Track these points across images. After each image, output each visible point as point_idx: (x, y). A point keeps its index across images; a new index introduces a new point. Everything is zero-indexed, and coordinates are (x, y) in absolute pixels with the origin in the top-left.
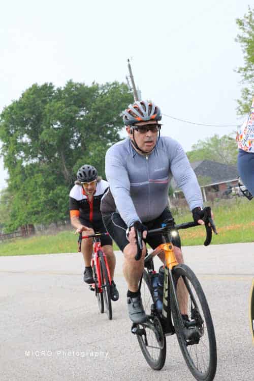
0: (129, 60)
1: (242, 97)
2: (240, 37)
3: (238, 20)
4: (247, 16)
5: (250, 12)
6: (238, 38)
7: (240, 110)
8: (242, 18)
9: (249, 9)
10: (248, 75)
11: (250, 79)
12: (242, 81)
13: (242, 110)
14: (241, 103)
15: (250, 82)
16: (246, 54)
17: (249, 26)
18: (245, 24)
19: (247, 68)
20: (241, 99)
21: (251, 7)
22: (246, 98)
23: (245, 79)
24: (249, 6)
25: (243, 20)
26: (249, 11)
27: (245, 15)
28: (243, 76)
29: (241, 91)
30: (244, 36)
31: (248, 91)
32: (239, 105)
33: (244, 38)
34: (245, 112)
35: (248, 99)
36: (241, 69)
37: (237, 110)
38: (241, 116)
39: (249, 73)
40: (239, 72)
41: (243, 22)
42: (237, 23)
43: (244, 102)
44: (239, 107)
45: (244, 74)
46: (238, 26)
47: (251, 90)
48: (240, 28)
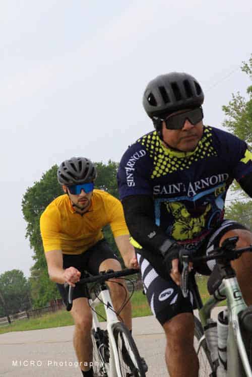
2: (227, 122)
3: (224, 107)
5: (235, 100)
6: (225, 123)
8: (227, 105)
9: (234, 97)
13: (235, 186)
17: (235, 112)
18: (231, 110)
21: (234, 95)
24: (233, 94)
25: (228, 107)
26: (233, 99)
27: (230, 103)
30: (231, 121)
33: (231, 122)
42: (223, 110)
46: (224, 112)
48: (226, 114)
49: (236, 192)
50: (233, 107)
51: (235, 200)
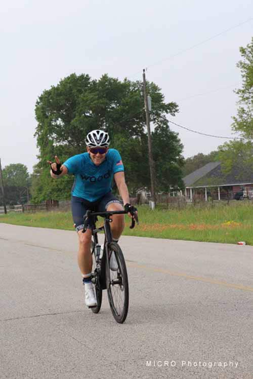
0: (144, 70)
1: (238, 115)
2: (241, 63)
3: (242, 48)
4: (249, 46)
6: (239, 64)
7: (234, 126)
8: (245, 47)
10: (245, 97)
11: (246, 101)
12: (240, 101)
13: (237, 127)
14: (236, 120)
15: (247, 103)
16: (245, 79)
17: (250, 55)
18: (247, 53)
19: (245, 90)
20: (237, 117)
22: (242, 116)
23: (242, 100)
27: (248, 45)
28: (241, 97)
29: (238, 110)
31: (244, 110)
33: (245, 64)
35: (243, 118)
36: (240, 91)
37: (232, 126)
39: (247, 95)
40: (238, 93)
41: (245, 50)
42: (240, 51)
43: (239, 120)
45: (242, 96)
46: (240, 53)
47: (246, 109)
48: (242, 56)
49: (236, 132)
50: (250, 50)
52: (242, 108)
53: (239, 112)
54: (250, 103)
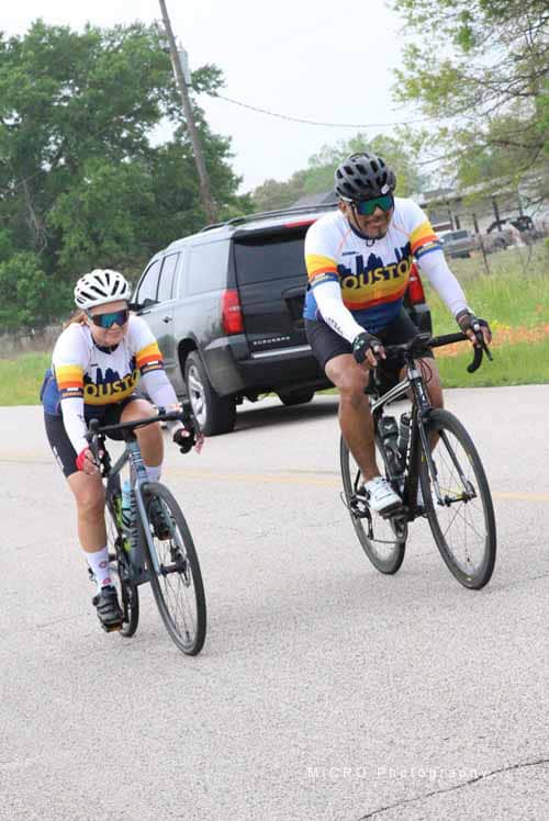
1: (403, 63)
7: (398, 91)
10: (414, 17)
11: (419, 26)
12: (403, 28)
13: (405, 91)
14: (401, 76)
15: (420, 32)
20: (403, 68)
22: (412, 66)
23: (410, 24)
28: (404, 17)
29: (403, 50)
31: (416, 50)
32: (397, 80)
34: (412, 95)
35: (417, 69)
37: (394, 92)
38: (402, 103)
39: (417, 12)
40: (397, 9)
43: (408, 74)
44: (397, 85)
45: (407, 14)
47: (423, 48)
51: (405, 124)
52: (411, 46)
53: (406, 56)
54: (428, 31)
